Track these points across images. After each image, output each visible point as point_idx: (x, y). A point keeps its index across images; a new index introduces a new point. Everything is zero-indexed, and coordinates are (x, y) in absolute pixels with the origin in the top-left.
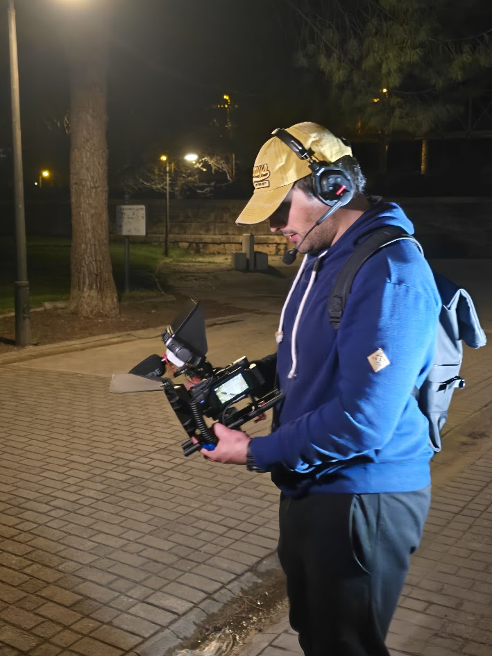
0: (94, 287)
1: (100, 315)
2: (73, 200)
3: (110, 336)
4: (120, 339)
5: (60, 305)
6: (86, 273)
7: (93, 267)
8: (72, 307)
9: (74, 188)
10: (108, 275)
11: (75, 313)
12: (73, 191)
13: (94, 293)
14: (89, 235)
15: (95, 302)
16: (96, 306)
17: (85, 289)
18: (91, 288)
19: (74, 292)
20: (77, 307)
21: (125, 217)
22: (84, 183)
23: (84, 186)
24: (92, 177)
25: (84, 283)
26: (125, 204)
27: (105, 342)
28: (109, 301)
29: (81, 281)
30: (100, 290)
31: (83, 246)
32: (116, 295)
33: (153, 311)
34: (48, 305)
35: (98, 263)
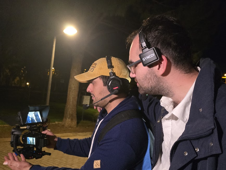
0: (70, 118)
1: (70, 127)
2: (68, 93)
3: (71, 134)
4: (73, 135)
5: (60, 123)
6: (68, 114)
7: (71, 112)
8: (63, 124)
9: (69, 89)
10: (75, 115)
11: (63, 126)
12: (68, 90)
13: (70, 120)
14: (71, 103)
15: (70, 123)
16: (70, 124)
17: (67, 119)
18: (69, 118)
19: (64, 119)
20: (64, 123)
21: (84, 99)
22: (72, 88)
23: (71, 89)
24: (74, 87)
25: (67, 117)
26: (85, 95)
27: (68, 135)
28: (74, 123)
29: (67, 116)
30: (72, 120)
31: (69, 106)
32: (76, 121)
33: (87, 127)
34: (57, 123)
35: (72, 112)
